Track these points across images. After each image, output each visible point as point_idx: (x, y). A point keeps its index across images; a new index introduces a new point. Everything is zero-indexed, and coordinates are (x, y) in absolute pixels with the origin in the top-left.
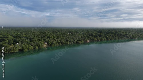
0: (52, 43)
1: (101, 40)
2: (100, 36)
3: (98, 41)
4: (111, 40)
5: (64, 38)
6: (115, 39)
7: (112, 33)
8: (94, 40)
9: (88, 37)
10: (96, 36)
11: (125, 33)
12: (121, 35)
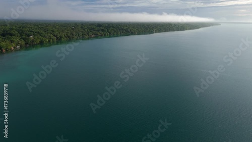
0: (61, 37)
1: (105, 35)
2: (102, 30)
3: (101, 36)
4: (114, 34)
5: (69, 32)
6: (117, 34)
7: (113, 27)
8: (97, 34)
9: (90, 31)
10: (98, 31)
11: (126, 28)
12: (122, 29)
